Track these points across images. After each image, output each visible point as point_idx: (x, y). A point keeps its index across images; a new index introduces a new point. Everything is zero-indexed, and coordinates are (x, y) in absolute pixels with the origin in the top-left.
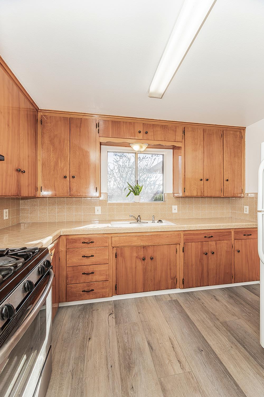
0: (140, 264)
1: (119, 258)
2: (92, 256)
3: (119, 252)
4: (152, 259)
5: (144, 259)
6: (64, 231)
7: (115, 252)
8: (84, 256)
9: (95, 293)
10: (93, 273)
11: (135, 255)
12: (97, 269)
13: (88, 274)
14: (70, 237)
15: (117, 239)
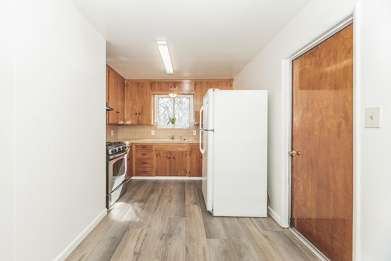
0: (168, 161)
1: (158, 156)
2: (146, 154)
3: (158, 153)
4: (173, 158)
5: (170, 158)
6: (135, 141)
7: (156, 153)
8: (143, 154)
9: (148, 173)
10: (146, 163)
11: (165, 155)
12: (148, 161)
13: (144, 163)
14: (137, 144)
15: (157, 146)
